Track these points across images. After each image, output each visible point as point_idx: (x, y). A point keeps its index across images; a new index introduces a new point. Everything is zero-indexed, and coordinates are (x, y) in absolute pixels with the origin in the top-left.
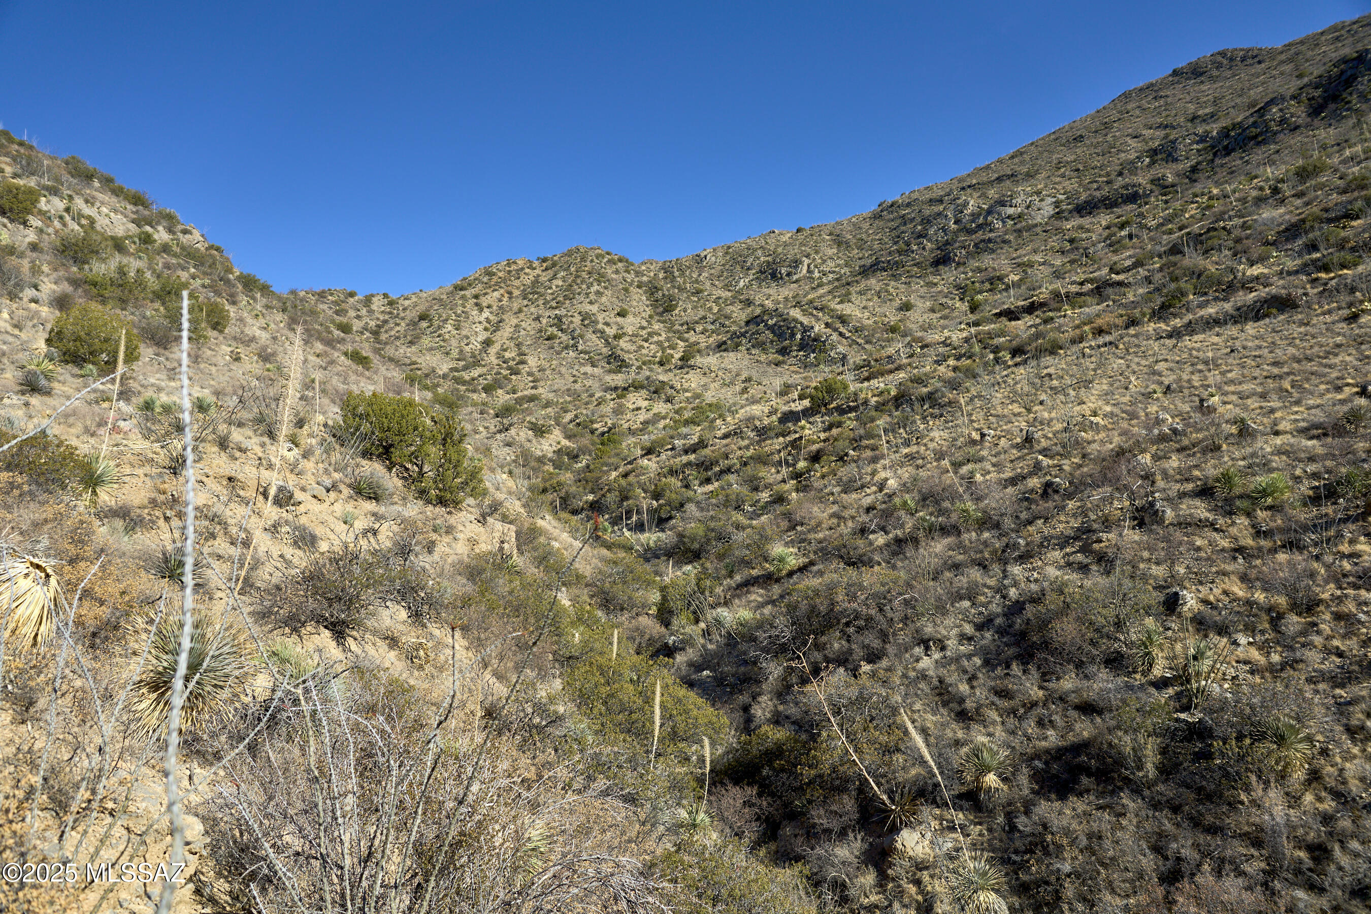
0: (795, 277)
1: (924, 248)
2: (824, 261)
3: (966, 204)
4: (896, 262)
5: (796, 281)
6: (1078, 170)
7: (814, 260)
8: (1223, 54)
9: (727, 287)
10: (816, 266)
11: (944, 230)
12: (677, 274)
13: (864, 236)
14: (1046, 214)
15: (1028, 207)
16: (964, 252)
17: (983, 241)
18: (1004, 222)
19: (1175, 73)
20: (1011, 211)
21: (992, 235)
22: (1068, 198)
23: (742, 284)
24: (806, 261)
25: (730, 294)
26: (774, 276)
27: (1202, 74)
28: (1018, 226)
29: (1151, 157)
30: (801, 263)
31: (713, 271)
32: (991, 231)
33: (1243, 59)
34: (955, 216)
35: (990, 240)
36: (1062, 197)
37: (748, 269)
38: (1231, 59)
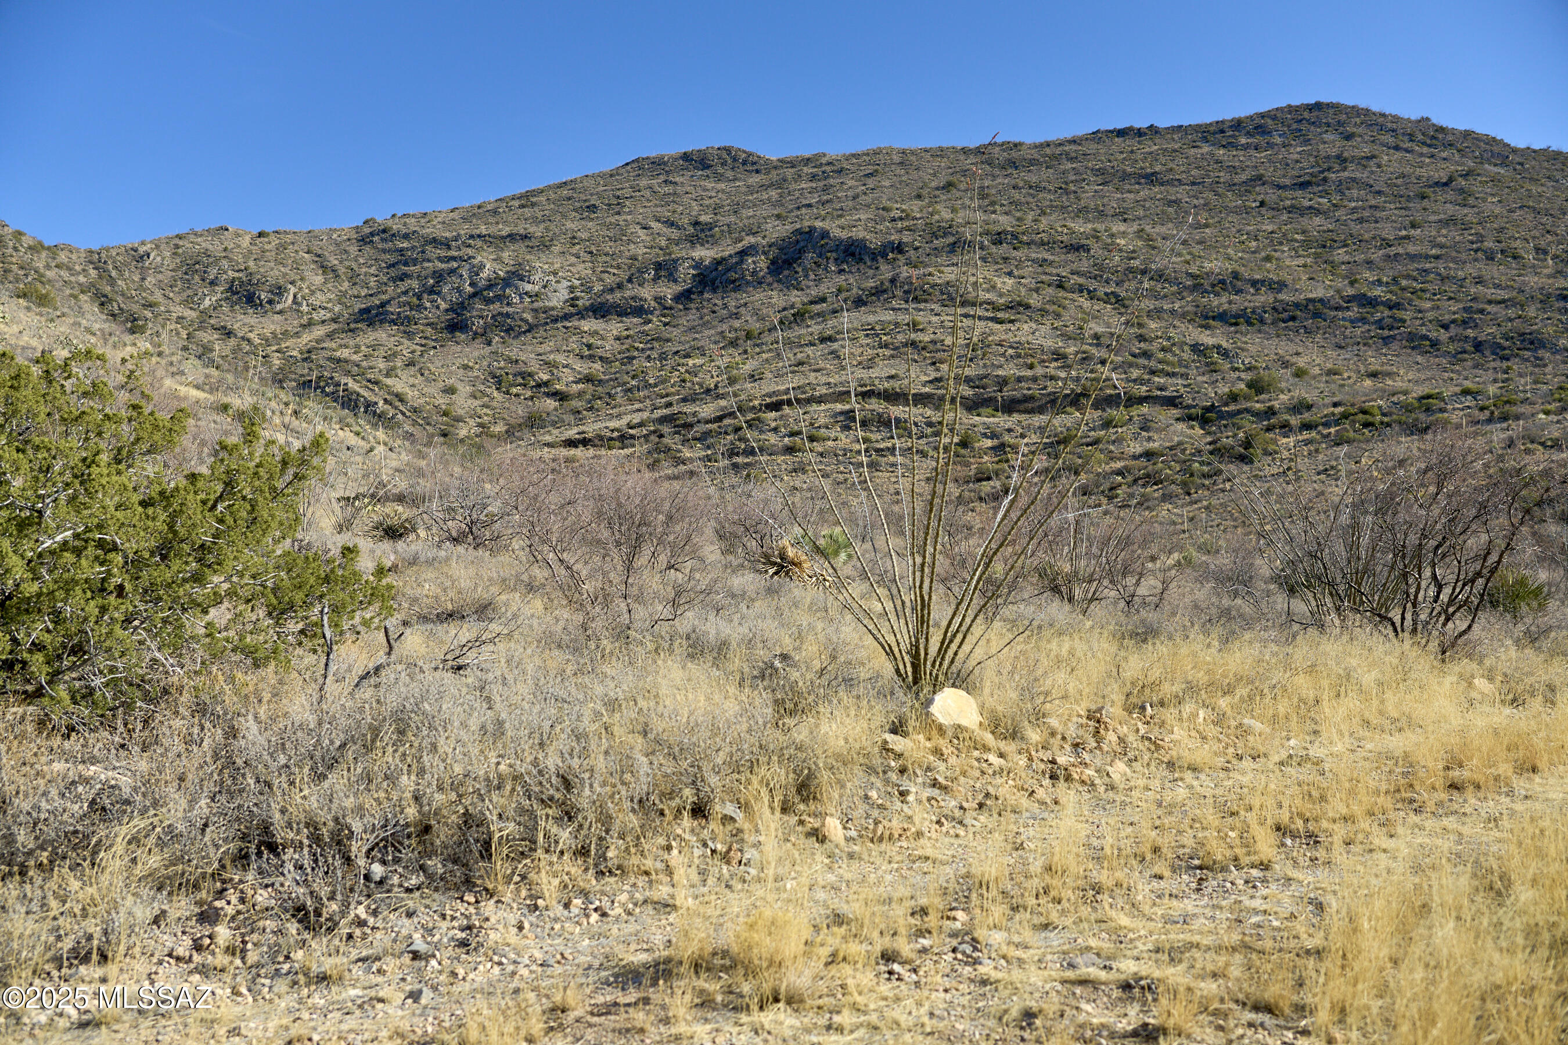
0: (279, 307)
1: (438, 307)
2: (313, 293)
3: (482, 266)
4: (407, 317)
5: (280, 312)
6: (591, 253)
7: (300, 289)
8: (728, 150)
9: (187, 302)
10: (304, 298)
11: (459, 290)
12: (114, 273)
13: (354, 266)
14: (562, 298)
15: (545, 287)
16: (481, 322)
17: (500, 314)
18: (521, 298)
19: (686, 157)
20: (528, 287)
21: (510, 310)
22: (582, 285)
23: (207, 302)
24: (293, 290)
25: (194, 314)
26: (251, 300)
27: (709, 167)
28: (536, 305)
29: (656, 270)
30: (286, 290)
31: (160, 277)
32: (508, 304)
33: (744, 163)
34: (470, 278)
35: (508, 315)
36: (577, 283)
37: (212, 283)
38: (735, 160)
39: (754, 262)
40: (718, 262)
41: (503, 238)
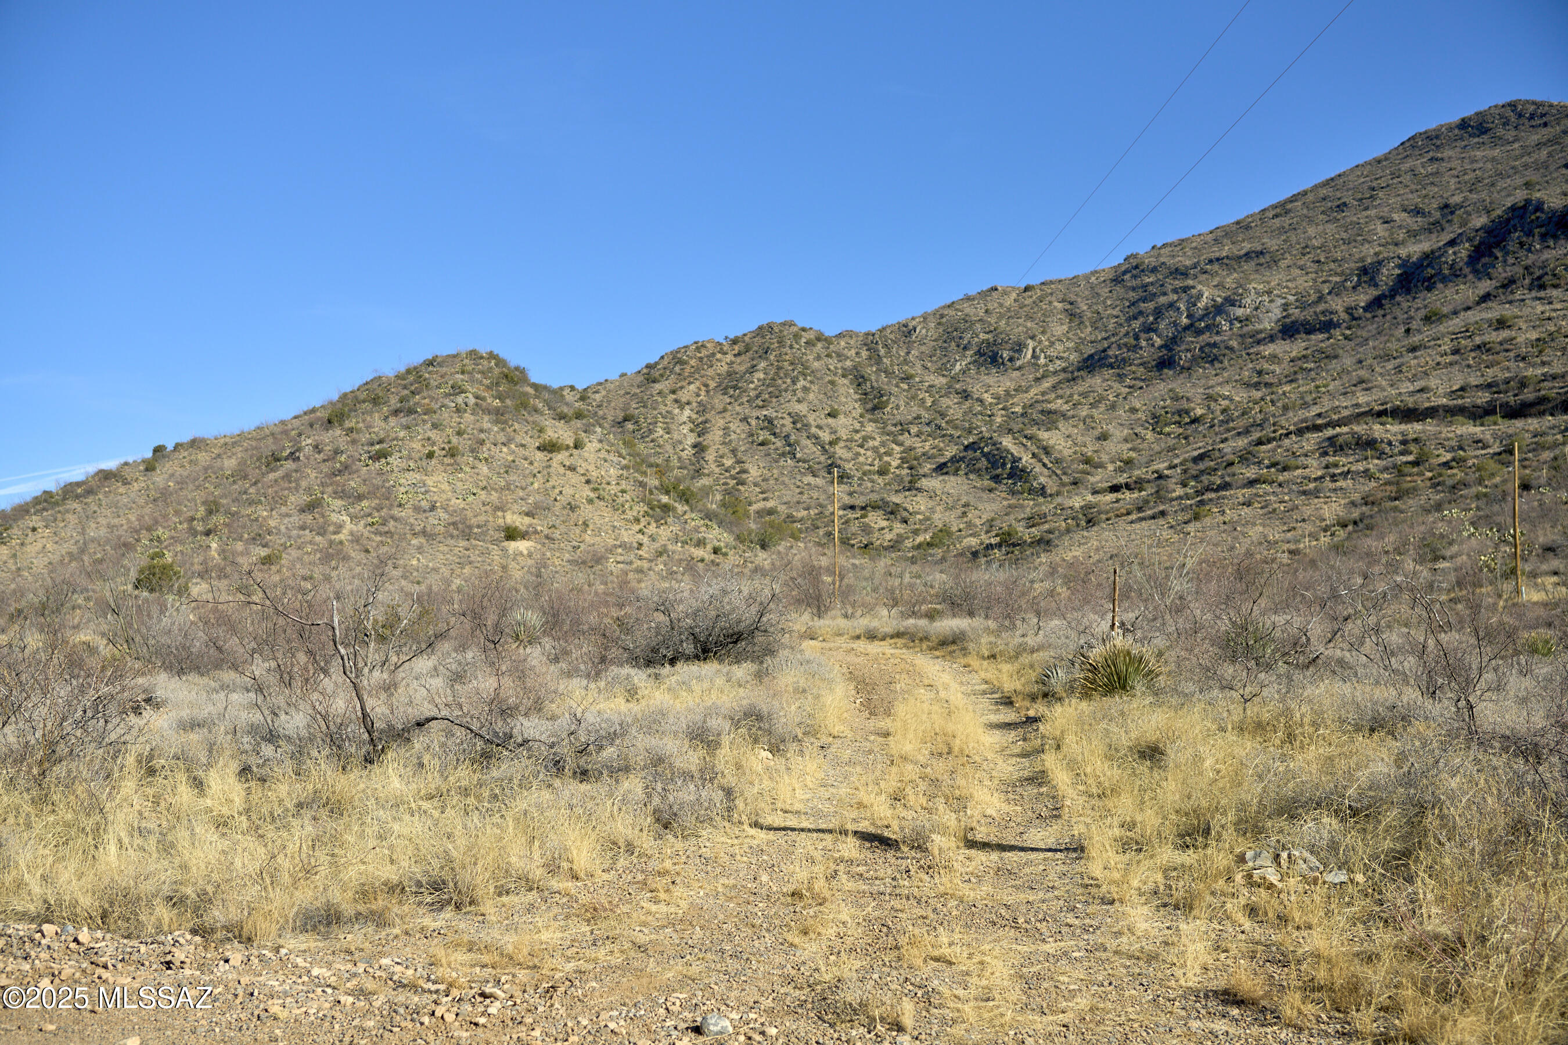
0: (1018, 363)
1: (1153, 345)
2: (1052, 344)
3: (1200, 295)
4: (1123, 359)
5: (1019, 368)
6: (1318, 262)
7: (1040, 342)
8: (1512, 105)
9: (941, 371)
10: (1042, 351)
11: (1175, 324)
12: (882, 352)
13: (1100, 308)
14: (1274, 318)
15: (1256, 309)
16: (1189, 355)
17: (1208, 344)
18: (1231, 324)
20: (1240, 312)
21: (1217, 338)
22: (1297, 300)
23: (958, 367)
24: (1031, 344)
25: (944, 380)
26: (994, 360)
27: (1486, 131)
28: (1245, 329)
29: (1359, 276)
30: (1026, 346)
31: (923, 348)
32: (1218, 333)
33: (1532, 117)
34: (1188, 309)
35: (1215, 345)
36: (1292, 298)
37: (965, 348)
38: (1520, 115)
39: (1455, 253)
40: (1426, 256)
41: (1240, 257)
